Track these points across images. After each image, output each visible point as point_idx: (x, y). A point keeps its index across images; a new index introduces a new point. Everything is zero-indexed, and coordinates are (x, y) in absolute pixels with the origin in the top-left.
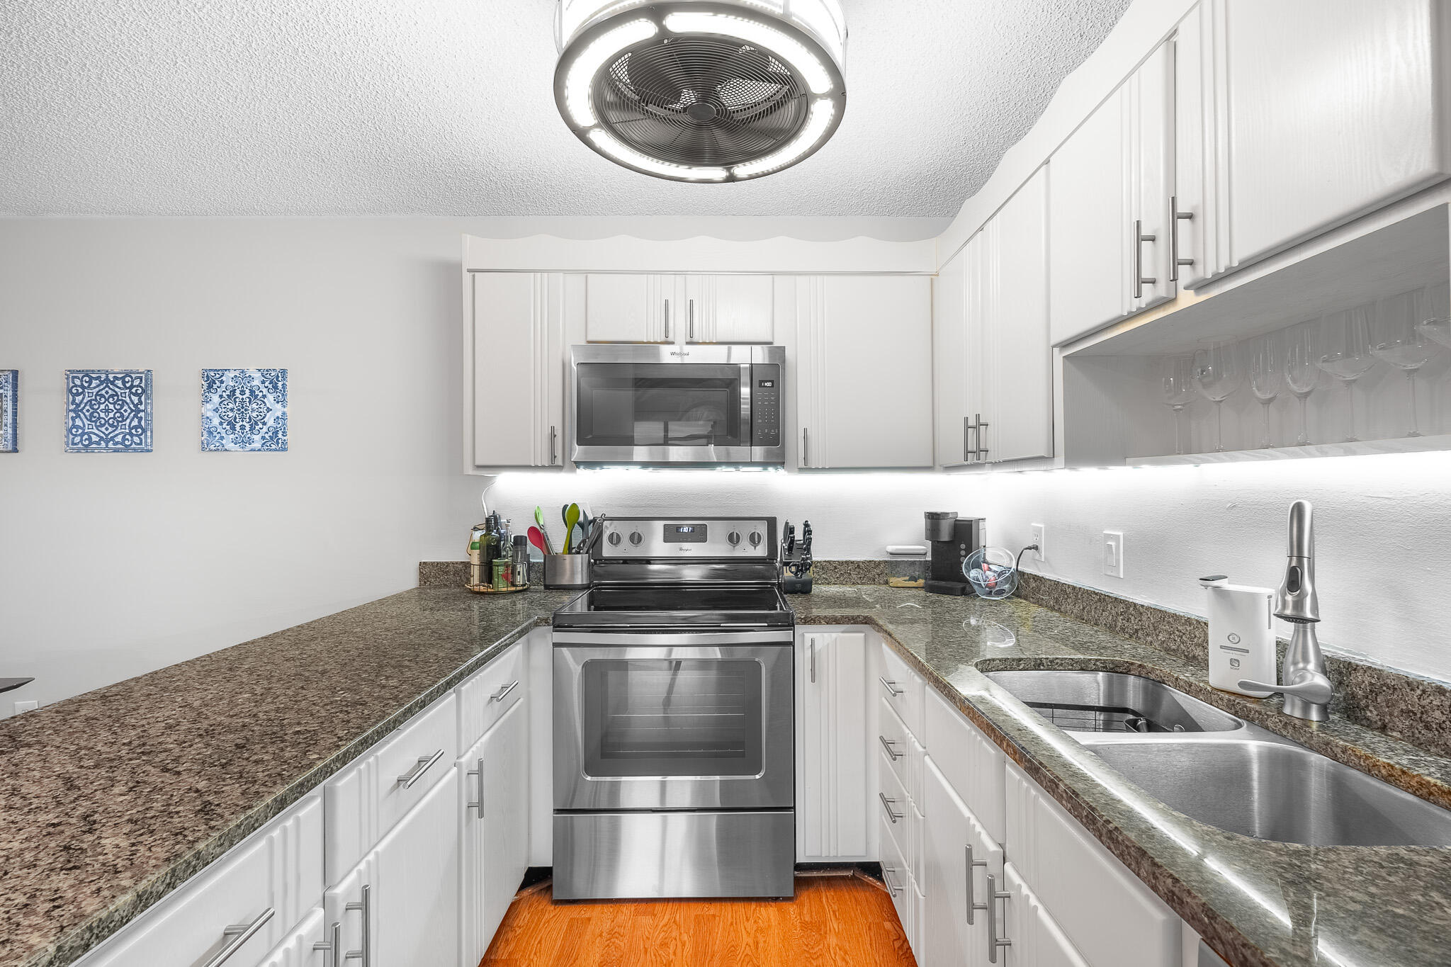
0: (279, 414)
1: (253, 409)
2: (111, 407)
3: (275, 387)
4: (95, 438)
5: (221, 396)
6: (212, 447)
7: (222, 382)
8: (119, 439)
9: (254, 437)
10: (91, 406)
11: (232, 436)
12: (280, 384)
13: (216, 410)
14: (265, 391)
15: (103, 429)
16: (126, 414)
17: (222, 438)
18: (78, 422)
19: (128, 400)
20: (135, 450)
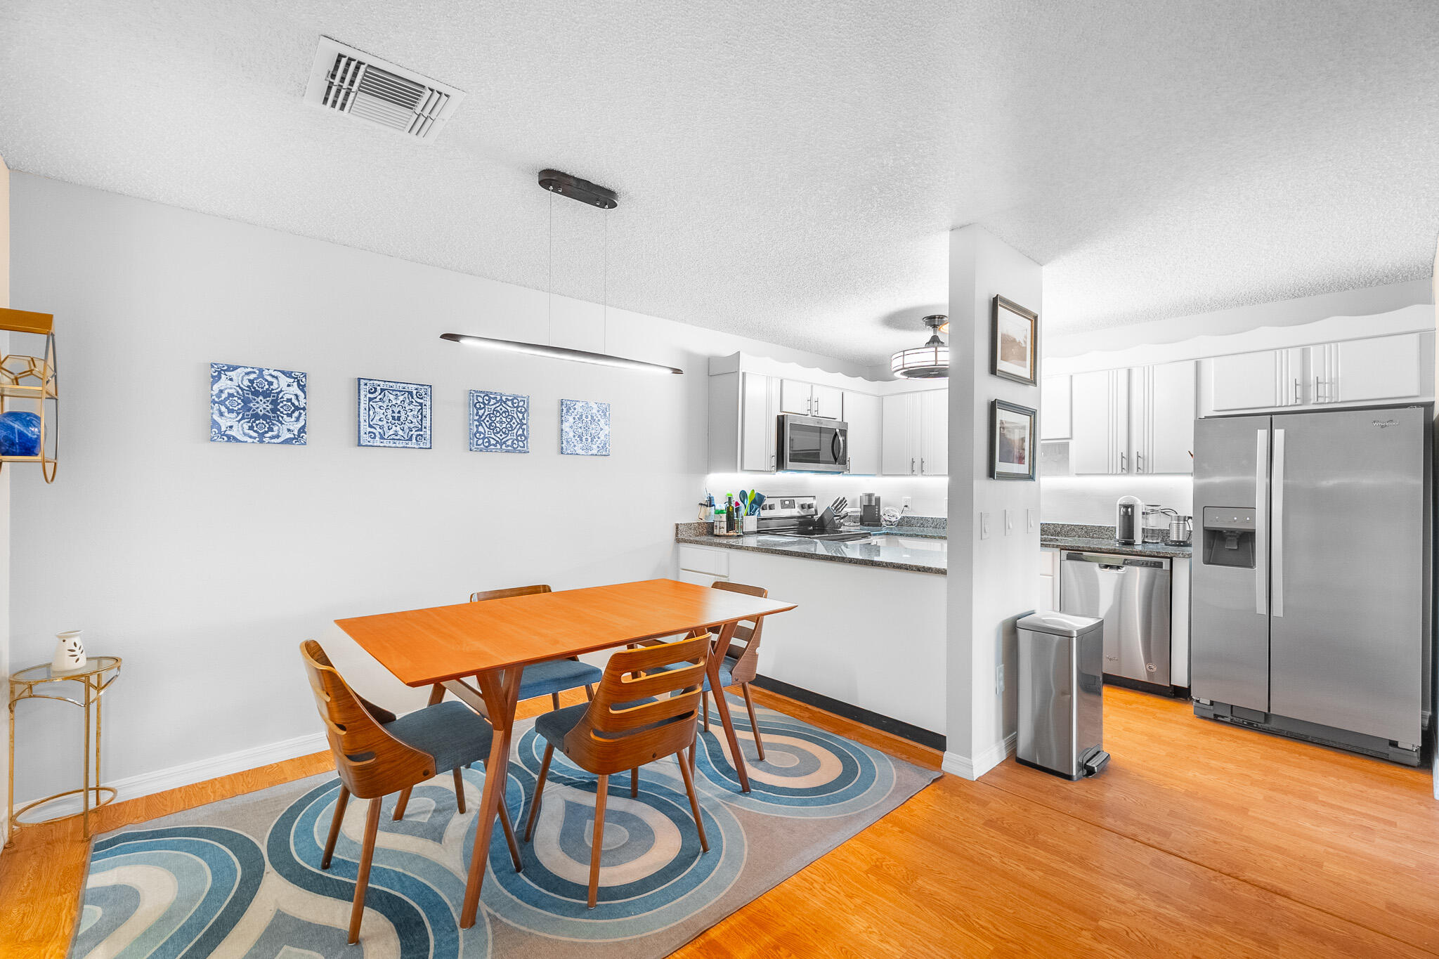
0: (607, 432)
1: (593, 428)
2: (504, 419)
3: (605, 415)
4: (493, 442)
5: (574, 418)
6: (569, 452)
7: (575, 409)
8: (509, 443)
9: (593, 446)
10: (490, 418)
11: (581, 445)
12: (607, 414)
13: (571, 427)
14: (599, 416)
15: (498, 435)
16: (514, 426)
17: (575, 446)
18: (481, 429)
19: (516, 416)
20: (520, 452)
